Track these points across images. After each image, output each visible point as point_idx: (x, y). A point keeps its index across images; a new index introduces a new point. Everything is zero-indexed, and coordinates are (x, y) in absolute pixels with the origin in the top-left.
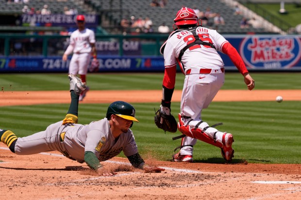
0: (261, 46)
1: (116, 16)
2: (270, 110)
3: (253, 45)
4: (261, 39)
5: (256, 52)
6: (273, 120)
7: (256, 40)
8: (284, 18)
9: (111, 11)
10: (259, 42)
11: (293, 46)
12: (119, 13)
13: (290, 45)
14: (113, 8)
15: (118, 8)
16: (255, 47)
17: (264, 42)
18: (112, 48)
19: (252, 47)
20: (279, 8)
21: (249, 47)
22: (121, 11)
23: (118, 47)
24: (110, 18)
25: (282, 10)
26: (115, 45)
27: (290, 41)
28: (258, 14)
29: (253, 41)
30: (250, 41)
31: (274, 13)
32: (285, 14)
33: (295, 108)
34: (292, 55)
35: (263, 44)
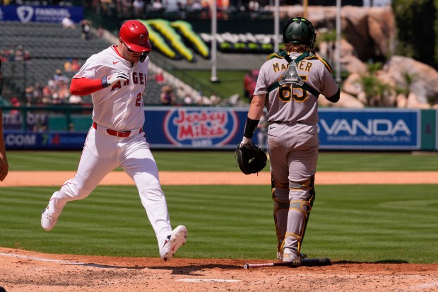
0: (189, 120)
1: (19, 84)
2: (198, 195)
3: (180, 118)
4: (189, 112)
5: (183, 128)
6: (202, 208)
7: (183, 113)
8: (216, 87)
9: (13, 78)
10: (186, 116)
11: (226, 120)
12: (22, 81)
13: (223, 119)
14: (16, 75)
15: (22, 75)
16: (182, 121)
17: (192, 115)
18: (14, 122)
19: (178, 122)
20: (211, 76)
21: (175, 122)
22: (25, 78)
23: (21, 120)
24: (13, 87)
25: (214, 78)
26: (18, 118)
27: (223, 115)
28: (186, 83)
29: (180, 114)
30: (176, 114)
31: (204, 81)
32: (217, 82)
33: (228, 194)
34: (225, 131)
35: (192, 118)
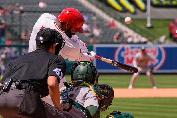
0: (132, 53)
1: (16, 30)
2: (139, 104)
3: (126, 52)
4: (132, 48)
5: (128, 59)
6: (141, 113)
7: (128, 49)
8: (150, 31)
9: (12, 26)
10: (130, 50)
11: (157, 53)
12: (18, 27)
13: (155, 53)
14: (14, 24)
15: (18, 23)
16: (127, 54)
17: (134, 50)
18: (13, 55)
19: (125, 54)
20: (146, 23)
21: (122, 54)
22: (20, 26)
23: (18, 54)
24: (12, 31)
25: (149, 25)
26: (16, 53)
27: (155, 50)
29: (126, 50)
30: (123, 49)
31: (142, 27)
32: (151, 27)
33: (159, 103)
34: (157, 61)
35: (134, 52)
